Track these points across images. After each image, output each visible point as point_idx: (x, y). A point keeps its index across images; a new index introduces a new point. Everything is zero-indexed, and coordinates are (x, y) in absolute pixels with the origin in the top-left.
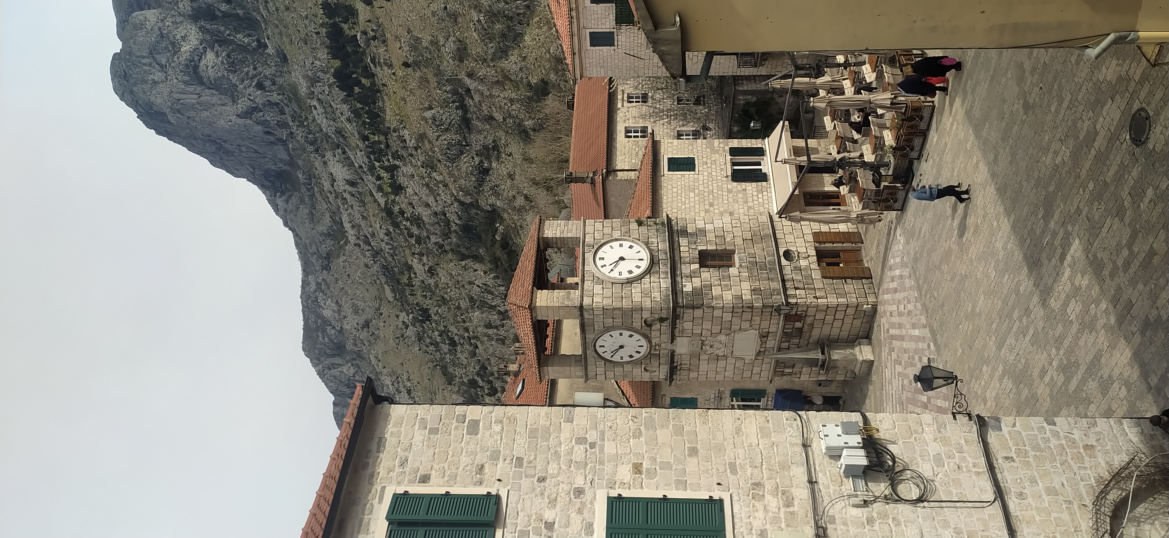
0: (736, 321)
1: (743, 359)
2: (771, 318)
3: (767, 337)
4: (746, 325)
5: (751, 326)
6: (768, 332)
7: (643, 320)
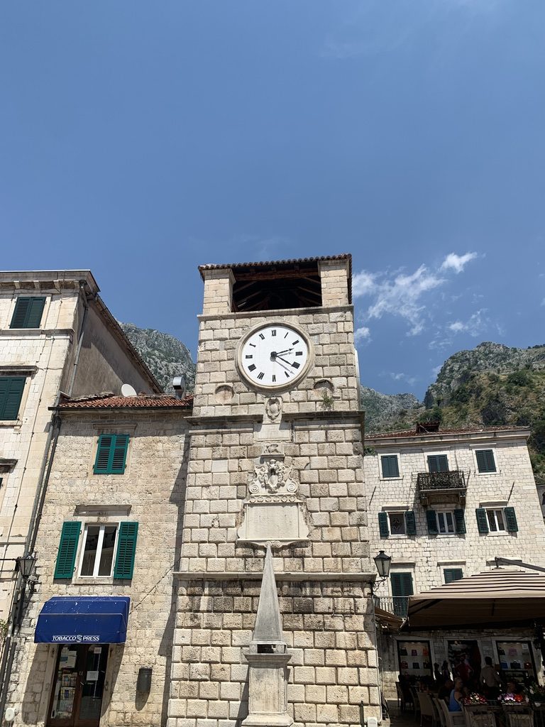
0: (329, 503)
1: (238, 524)
2: (336, 556)
3: (293, 556)
4: (320, 518)
5: (316, 527)
6: (303, 557)
7: (329, 379)
